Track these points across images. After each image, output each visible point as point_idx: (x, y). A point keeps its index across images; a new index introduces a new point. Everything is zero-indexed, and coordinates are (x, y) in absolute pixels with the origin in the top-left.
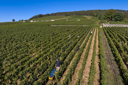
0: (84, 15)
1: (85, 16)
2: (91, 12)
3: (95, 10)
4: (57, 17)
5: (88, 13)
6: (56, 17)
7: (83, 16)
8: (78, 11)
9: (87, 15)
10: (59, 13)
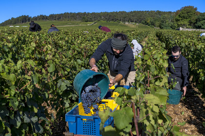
0: (124, 21)
1: (127, 23)
2: (141, 16)
3: (148, 12)
4: (63, 22)
5: (133, 16)
6: (61, 22)
7: (123, 23)
8: (111, 13)
9: (132, 21)
10: (68, 13)
